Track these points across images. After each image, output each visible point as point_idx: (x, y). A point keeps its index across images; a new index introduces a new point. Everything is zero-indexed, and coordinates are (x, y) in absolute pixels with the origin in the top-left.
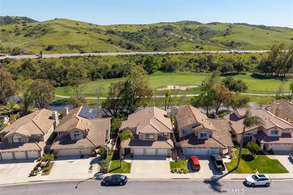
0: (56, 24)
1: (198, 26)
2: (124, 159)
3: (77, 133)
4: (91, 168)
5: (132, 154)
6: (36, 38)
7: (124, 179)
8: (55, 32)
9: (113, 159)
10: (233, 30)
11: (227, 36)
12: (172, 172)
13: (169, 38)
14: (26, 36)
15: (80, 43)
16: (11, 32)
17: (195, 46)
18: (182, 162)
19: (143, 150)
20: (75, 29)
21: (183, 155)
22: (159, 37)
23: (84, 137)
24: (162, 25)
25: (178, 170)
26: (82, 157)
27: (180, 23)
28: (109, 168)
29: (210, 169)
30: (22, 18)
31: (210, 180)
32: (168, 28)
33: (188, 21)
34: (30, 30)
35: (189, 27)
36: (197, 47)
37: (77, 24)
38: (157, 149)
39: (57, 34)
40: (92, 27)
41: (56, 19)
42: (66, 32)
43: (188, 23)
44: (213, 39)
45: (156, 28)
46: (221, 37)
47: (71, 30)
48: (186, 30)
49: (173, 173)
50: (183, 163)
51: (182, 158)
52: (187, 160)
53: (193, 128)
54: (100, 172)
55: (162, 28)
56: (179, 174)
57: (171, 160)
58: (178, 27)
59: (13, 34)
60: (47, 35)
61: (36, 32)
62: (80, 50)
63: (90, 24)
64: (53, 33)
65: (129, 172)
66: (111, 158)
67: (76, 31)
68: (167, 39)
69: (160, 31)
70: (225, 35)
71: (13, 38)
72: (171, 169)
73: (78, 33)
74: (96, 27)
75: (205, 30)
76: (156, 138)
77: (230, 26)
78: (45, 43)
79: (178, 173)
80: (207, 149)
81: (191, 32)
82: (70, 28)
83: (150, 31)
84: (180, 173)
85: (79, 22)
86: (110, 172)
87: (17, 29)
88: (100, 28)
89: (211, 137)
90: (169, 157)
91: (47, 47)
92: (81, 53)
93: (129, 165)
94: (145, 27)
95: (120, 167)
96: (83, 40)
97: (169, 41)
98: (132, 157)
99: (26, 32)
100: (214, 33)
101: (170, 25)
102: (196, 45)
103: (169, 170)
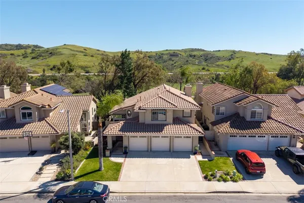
0: (64, 48)
1: (202, 53)
2: (110, 156)
3: (27, 111)
4: (40, 172)
5: (126, 147)
6: (43, 59)
7: (100, 190)
8: (62, 54)
9: (90, 157)
10: (237, 55)
11: (232, 60)
12: (206, 178)
13: (175, 62)
14: (33, 58)
15: (86, 63)
16: (19, 56)
17: (201, 69)
18: (222, 160)
19: (145, 139)
20: (82, 52)
21: (220, 150)
22: (165, 62)
23: (41, 119)
24: (168, 52)
25: (218, 175)
26: (33, 153)
27: (185, 51)
28: (77, 172)
29: (286, 174)
30: (34, 45)
31: (298, 195)
32: (174, 54)
33: (193, 49)
34: (38, 53)
35: (194, 53)
36: (203, 69)
37: (84, 50)
38: (171, 138)
39: (63, 56)
40: (100, 53)
41: (65, 45)
42: (73, 54)
43: (193, 50)
44: (218, 63)
45: (162, 54)
46: (225, 61)
47: (77, 53)
48: (191, 56)
49: (209, 180)
50: (225, 163)
51: (221, 154)
52: (231, 159)
53: (236, 102)
54: (56, 180)
55: (167, 54)
56: (222, 183)
57: (200, 158)
58: (183, 54)
59: (21, 57)
60: (53, 57)
61: (43, 55)
62: (85, 70)
63: (98, 50)
64: (60, 55)
65: (116, 179)
66: (86, 156)
67: (82, 54)
68: (173, 63)
69: (165, 57)
70: (230, 59)
71: (20, 60)
72: (203, 172)
73: (84, 55)
74: (103, 53)
75: (210, 56)
76: (170, 119)
77: (234, 52)
78: (50, 64)
79: (219, 181)
80: (265, 138)
81: (196, 57)
82: (77, 51)
83: (156, 57)
84: (225, 181)
85: (87, 48)
86: (76, 178)
87: (25, 53)
88: (108, 53)
89: (269, 118)
90: (195, 153)
91: (52, 67)
92: (86, 73)
93: (118, 167)
94: (151, 54)
95: (100, 170)
96: (89, 62)
97: (175, 65)
98: (126, 153)
99: (33, 55)
100: (219, 59)
101: (175, 52)
102: (202, 67)
103: (199, 175)
